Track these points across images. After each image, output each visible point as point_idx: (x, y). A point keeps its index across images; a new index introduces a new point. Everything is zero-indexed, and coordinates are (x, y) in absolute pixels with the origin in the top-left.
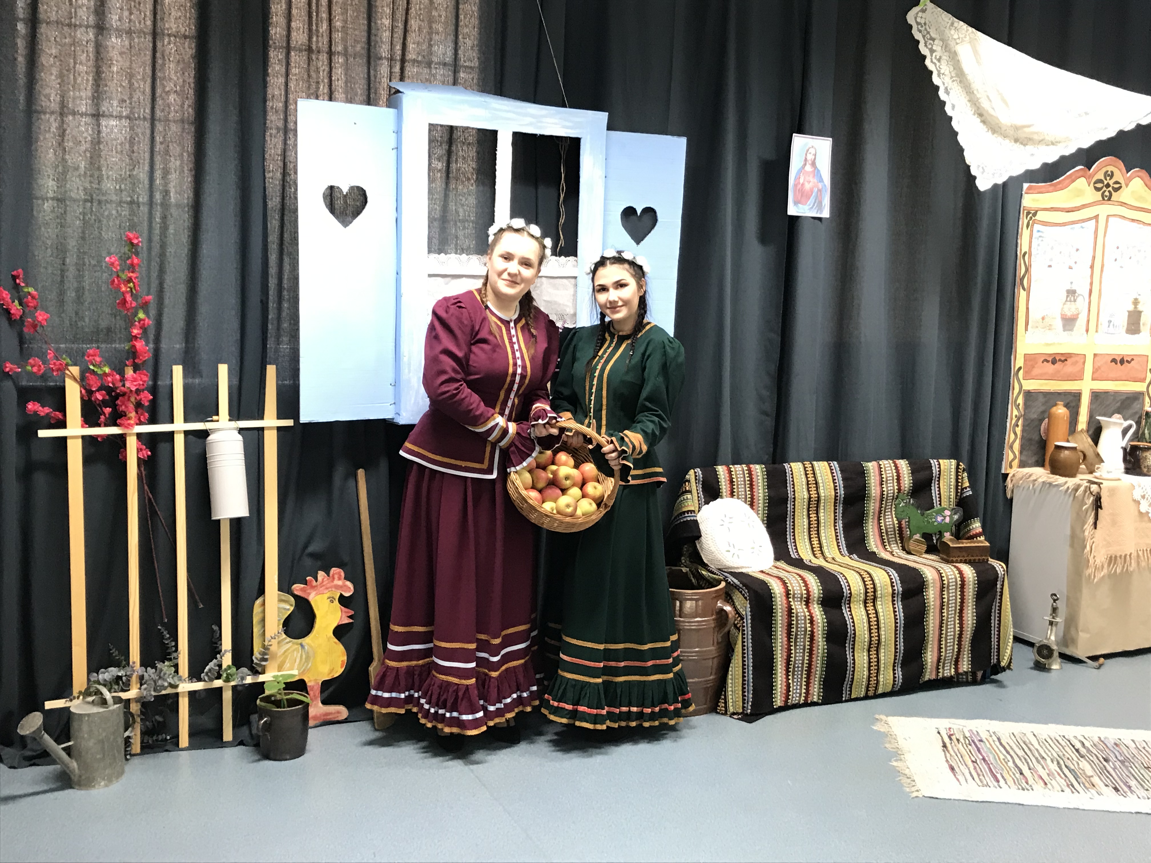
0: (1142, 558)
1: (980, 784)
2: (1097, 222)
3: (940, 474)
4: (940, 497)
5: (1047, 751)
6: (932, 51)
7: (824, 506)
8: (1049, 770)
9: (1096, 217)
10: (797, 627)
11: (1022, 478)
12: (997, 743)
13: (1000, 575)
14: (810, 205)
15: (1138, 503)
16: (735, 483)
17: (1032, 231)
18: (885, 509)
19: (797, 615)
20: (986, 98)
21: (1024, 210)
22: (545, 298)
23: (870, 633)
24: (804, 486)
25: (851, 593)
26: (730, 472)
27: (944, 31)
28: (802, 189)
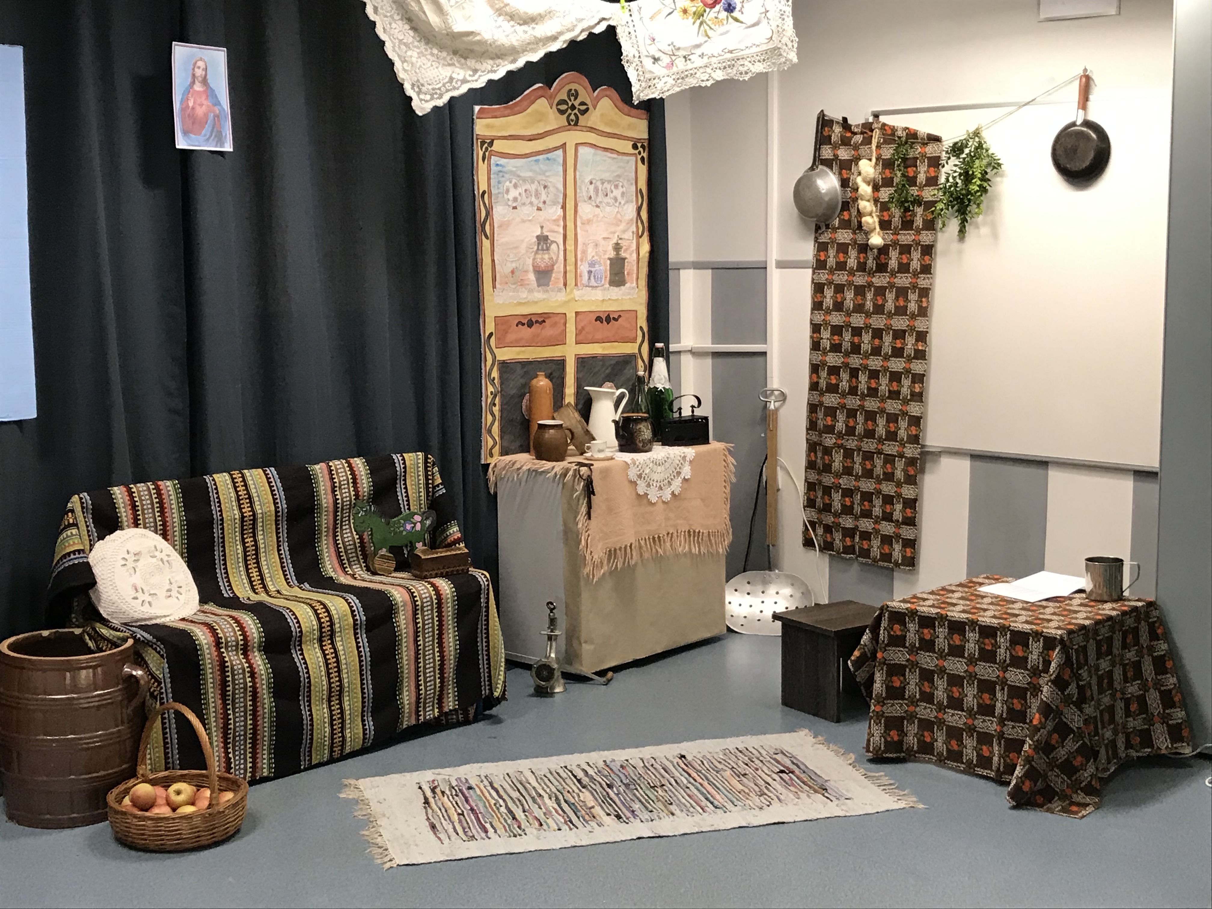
0: (645, 549)
1: (465, 838)
2: (565, 152)
3: (405, 472)
4: (408, 501)
5: (545, 787)
7: (262, 526)
8: (546, 809)
9: (563, 147)
10: (234, 684)
11: (505, 467)
12: (489, 788)
13: (483, 587)
14: (205, 135)
15: (635, 484)
16: (139, 508)
17: (489, 165)
18: (342, 522)
19: (232, 668)
21: (477, 139)
23: (329, 678)
24: (234, 503)
25: (301, 632)
26: (131, 494)
28: (193, 115)
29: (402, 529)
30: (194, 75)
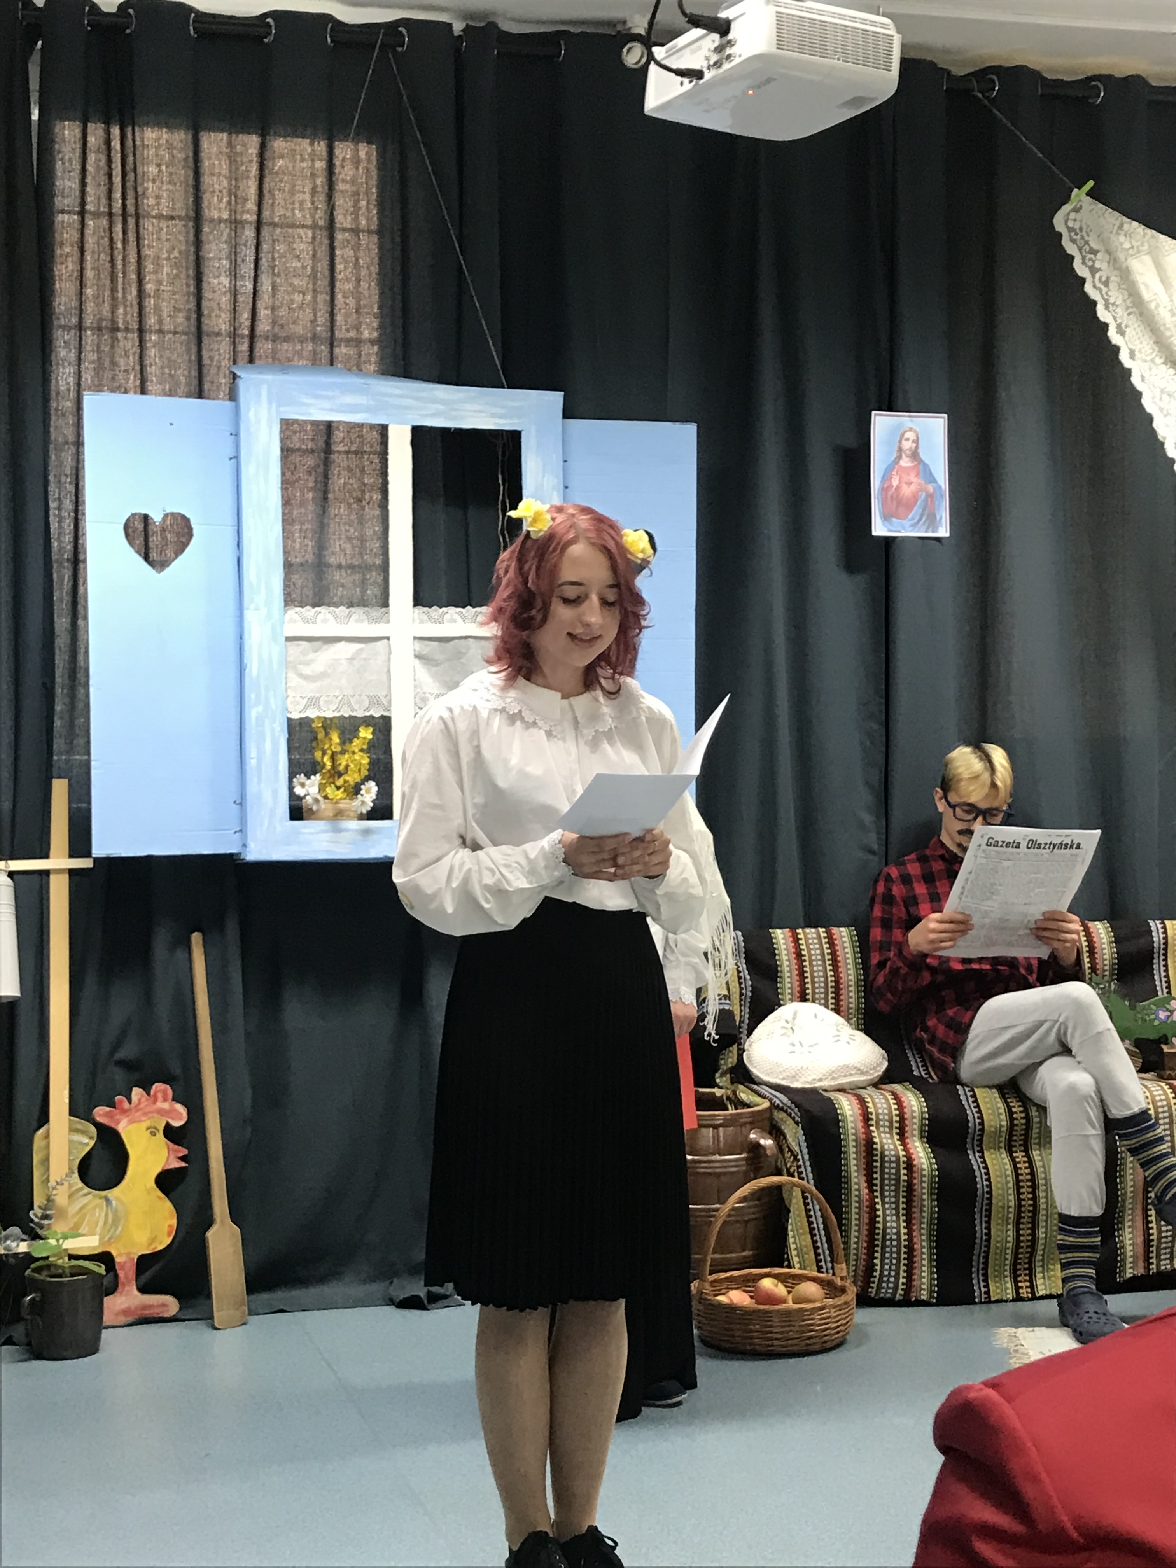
3: (1166, 944)
4: (1168, 982)
10: (884, 1172)
14: (912, 519)
16: (806, 958)
19: (882, 1153)
23: (1019, 1194)
25: (983, 1129)
26: (796, 940)
27: (1109, 238)
28: (897, 496)
30: (900, 450)
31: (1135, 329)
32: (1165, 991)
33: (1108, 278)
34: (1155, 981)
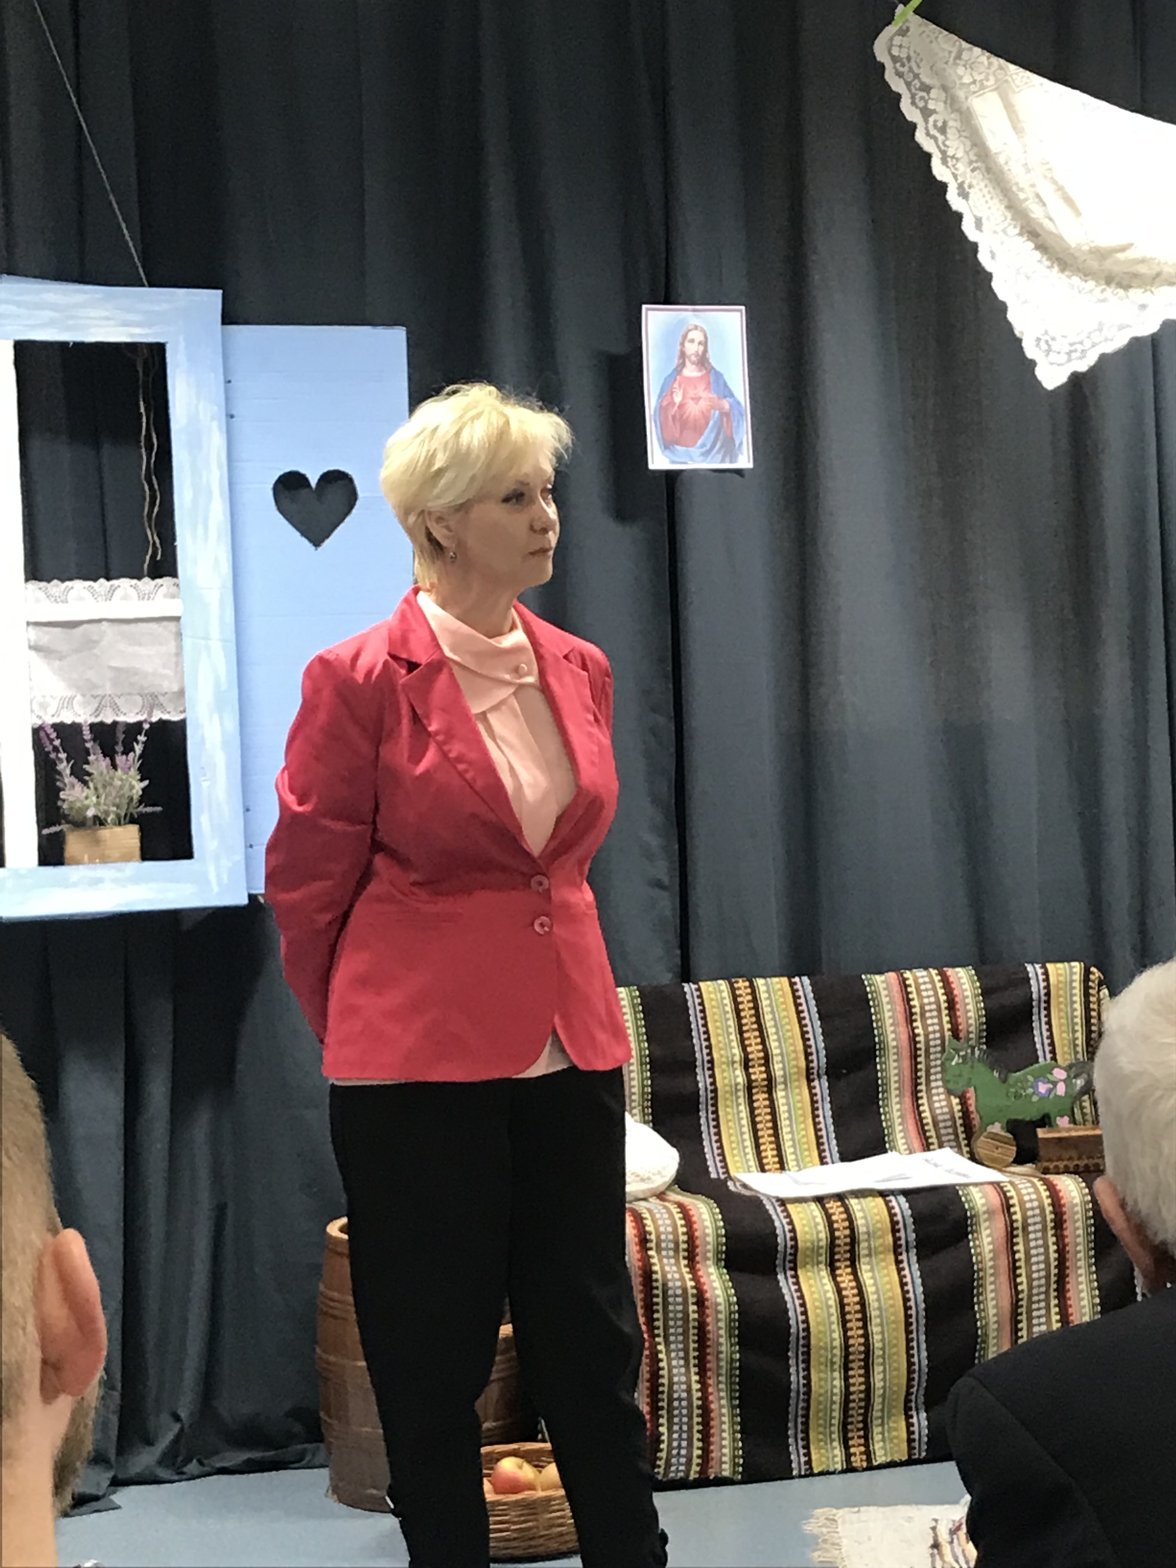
3: (1048, 994)
4: (1052, 1044)
6: (926, 113)
10: (667, 1311)
14: (703, 445)
18: (928, 1074)
19: (665, 1284)
20: (1037, 200)
22: (113, 664)
23: (846, 1329)
25: (795, 1245)
27: (944, 69)
28: (682, 416)
29: (1030, 1091)
30: (683, 355)
31: (981, 190)
32: (1049, 1056)
33: (945, 123)
34: (1035, 1043)
